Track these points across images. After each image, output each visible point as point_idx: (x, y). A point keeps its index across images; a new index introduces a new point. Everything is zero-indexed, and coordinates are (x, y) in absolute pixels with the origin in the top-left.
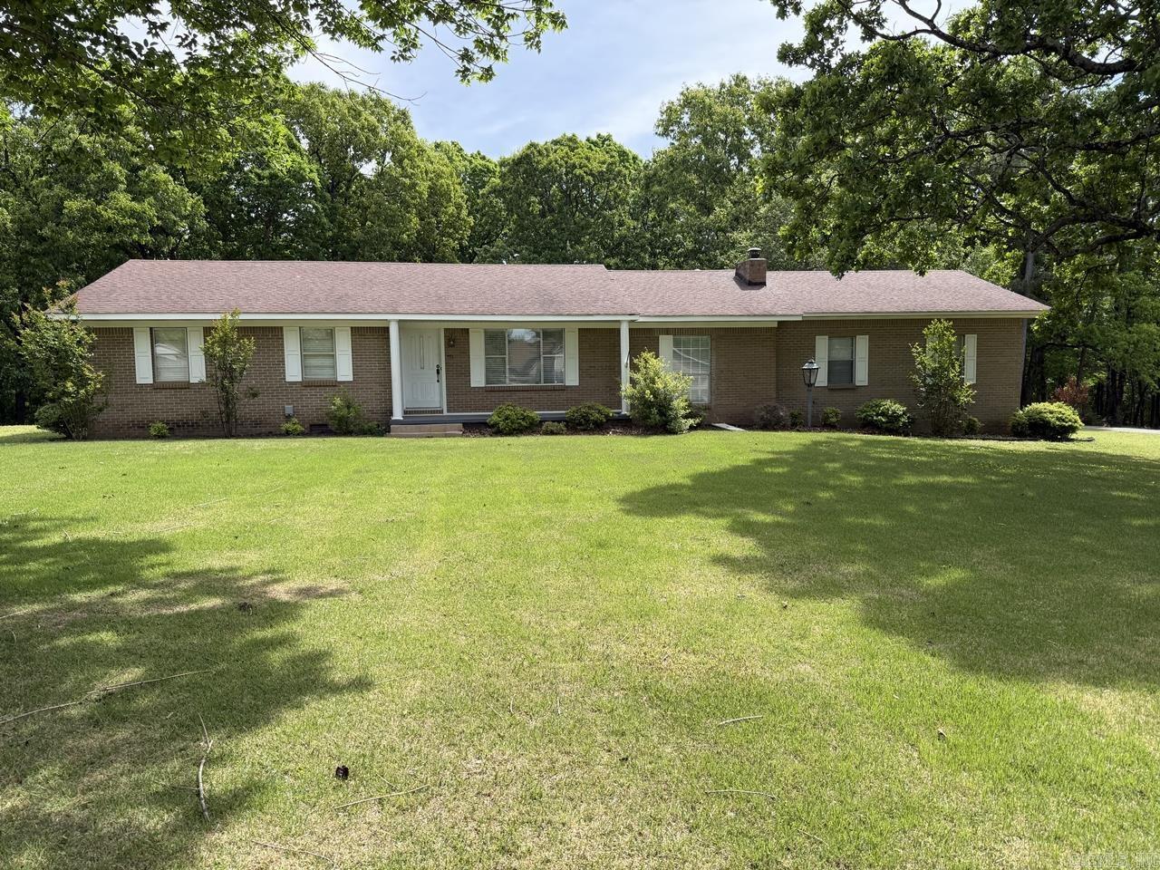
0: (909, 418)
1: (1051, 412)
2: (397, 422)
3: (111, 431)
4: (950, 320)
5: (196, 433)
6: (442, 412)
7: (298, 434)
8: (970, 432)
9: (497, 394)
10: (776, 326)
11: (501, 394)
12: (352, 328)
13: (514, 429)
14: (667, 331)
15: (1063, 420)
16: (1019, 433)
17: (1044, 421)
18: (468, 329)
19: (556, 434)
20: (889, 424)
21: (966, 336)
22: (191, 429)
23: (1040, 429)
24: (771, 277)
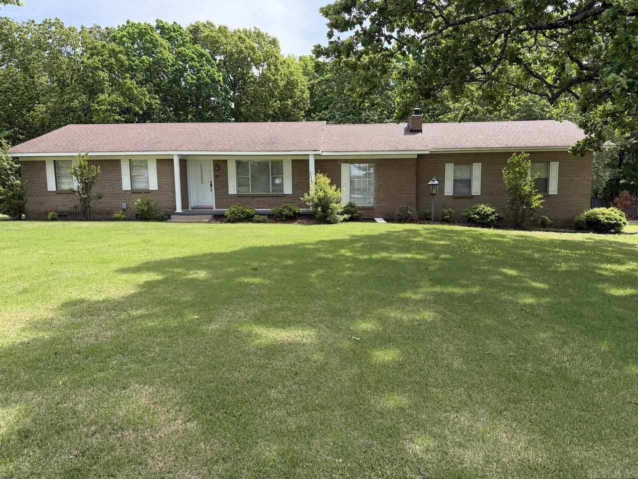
0: (495, 217)
1: (603, 214)
2: (179, 214)
3: (36, 216)
4: (528, 152)
5: (78, 218)
6: (212, 208)
7: (122, 220)
8: (544, 226)
9: (244, 199)
10: (416, 157)
11: (247, 198)
12: (157, 159)
13: (237, 219)
14: (346, 161)
15: (611, 219)
16: (579, 227)
17: (597, 220)
18: (227, 160)
19: (261, 222)
20: (481, 220)
21: (551, 163)
22: (75, 216)
23: (595, 226)
24: (425, 127)
